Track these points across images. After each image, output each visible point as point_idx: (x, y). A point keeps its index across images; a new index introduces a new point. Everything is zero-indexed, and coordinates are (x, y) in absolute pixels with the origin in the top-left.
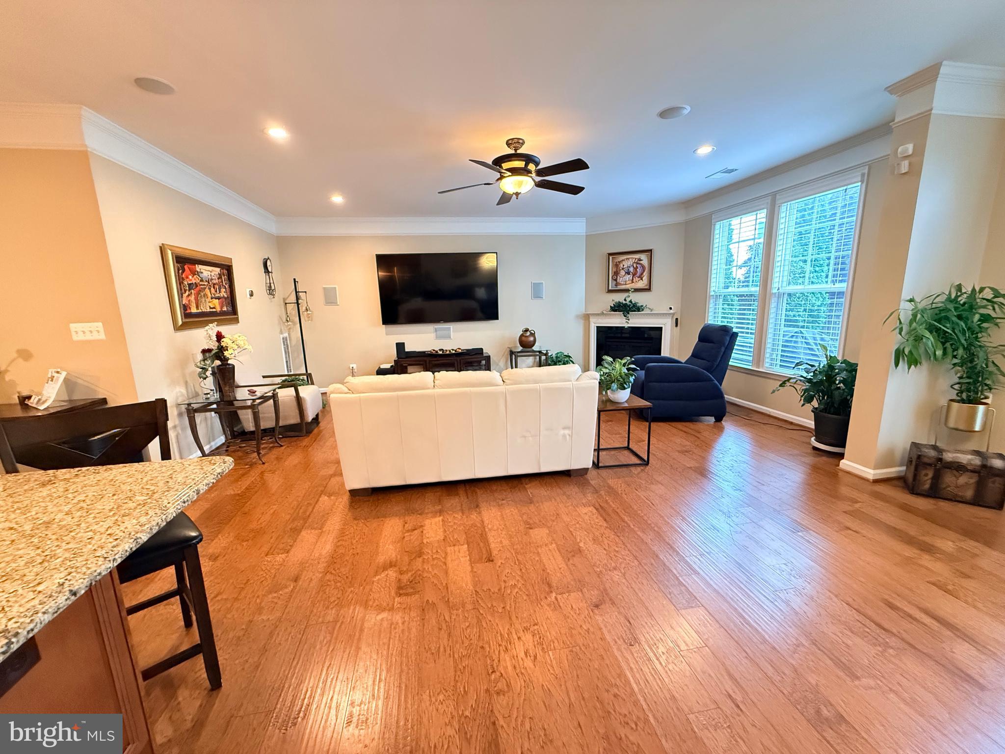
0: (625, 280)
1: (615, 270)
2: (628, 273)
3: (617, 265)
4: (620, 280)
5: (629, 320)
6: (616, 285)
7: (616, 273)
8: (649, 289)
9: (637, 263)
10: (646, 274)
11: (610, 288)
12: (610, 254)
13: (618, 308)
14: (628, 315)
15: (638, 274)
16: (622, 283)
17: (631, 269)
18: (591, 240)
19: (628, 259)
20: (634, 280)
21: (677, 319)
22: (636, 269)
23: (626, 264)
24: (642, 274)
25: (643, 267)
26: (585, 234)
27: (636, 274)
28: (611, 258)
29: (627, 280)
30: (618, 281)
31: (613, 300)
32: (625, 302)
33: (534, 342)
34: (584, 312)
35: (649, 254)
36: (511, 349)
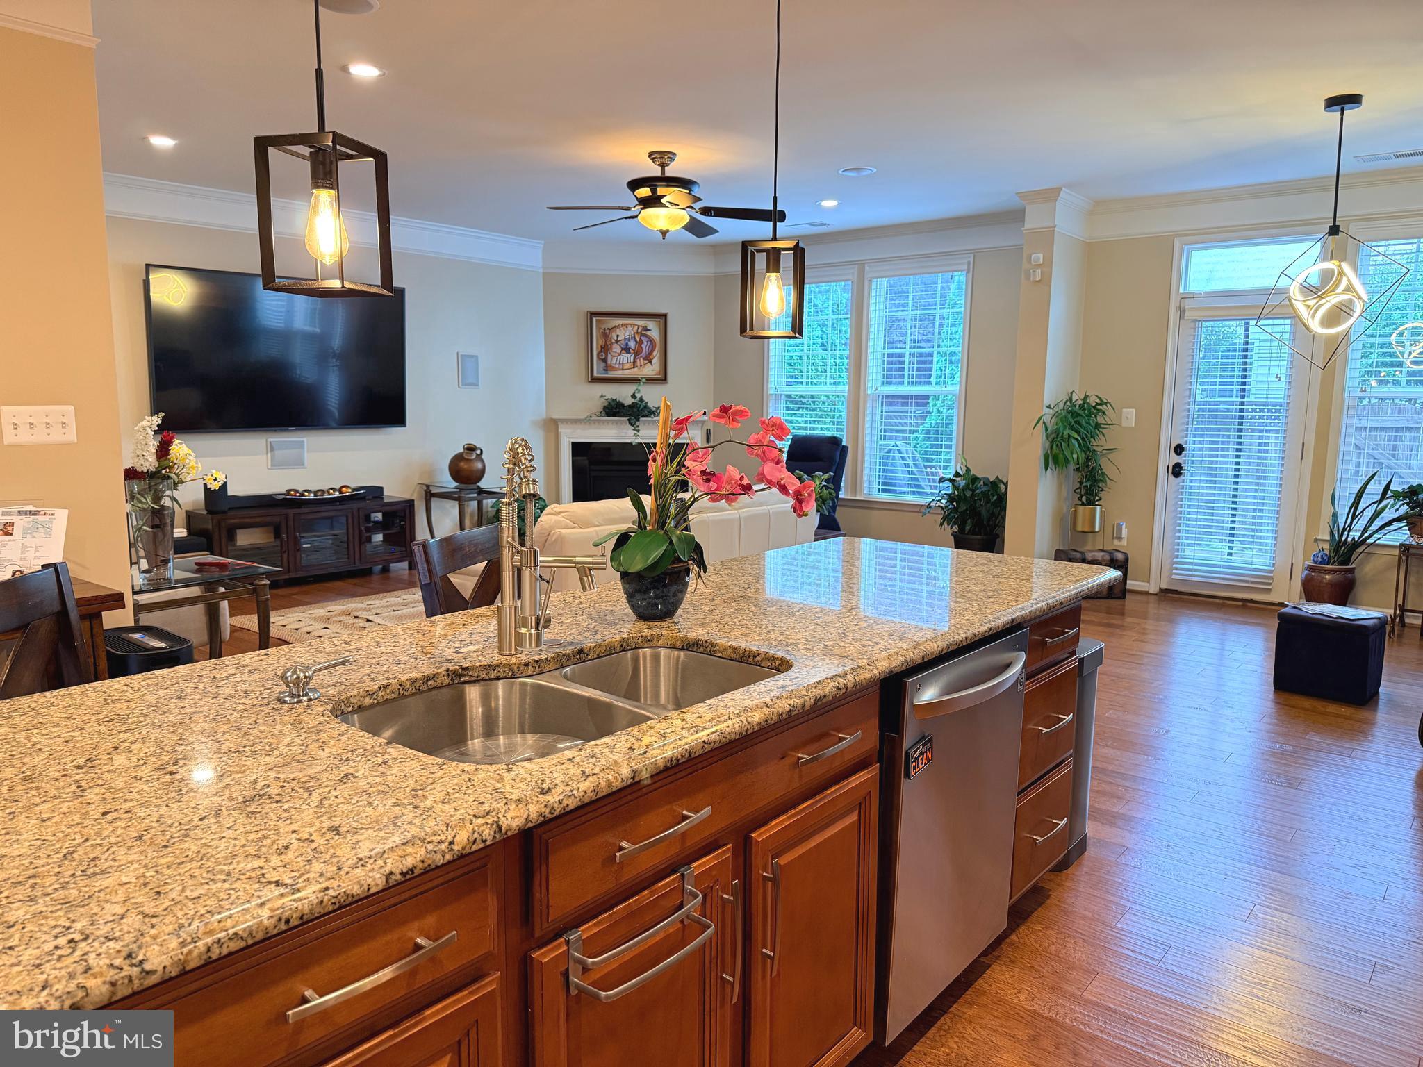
0: (621, 362)
1: (602, 342)
2: (627, 350)
3: (605, 335)
4: (612, 361)
5: (638, 431)
6: (606, 369)
7: (605, 349)
8: (663, 380)
9: (642, 335)
10: (656, 354)
11: (595, 374)
12: (593, 314)
13: (613, 409)
14: (637, 424)
15: (644, 354)
16: (617, 366)
17: (632, 344)
18: (552, 281)
19: (626, 325)
20: (638, 364)
21: (708, 431)
22: (640, 343)
23: (622, 334)
24: (650, 353)
25: (651, 341)
26: (541, 270)
27: (640, 352)
28: (594, 319)
29: (625, 361)
30: (609, 362)
31: (602, 396)
32: (633, 400)
33: (483, 472)
34: (544, 416)
35: (662, 321)
36: (428, 486)
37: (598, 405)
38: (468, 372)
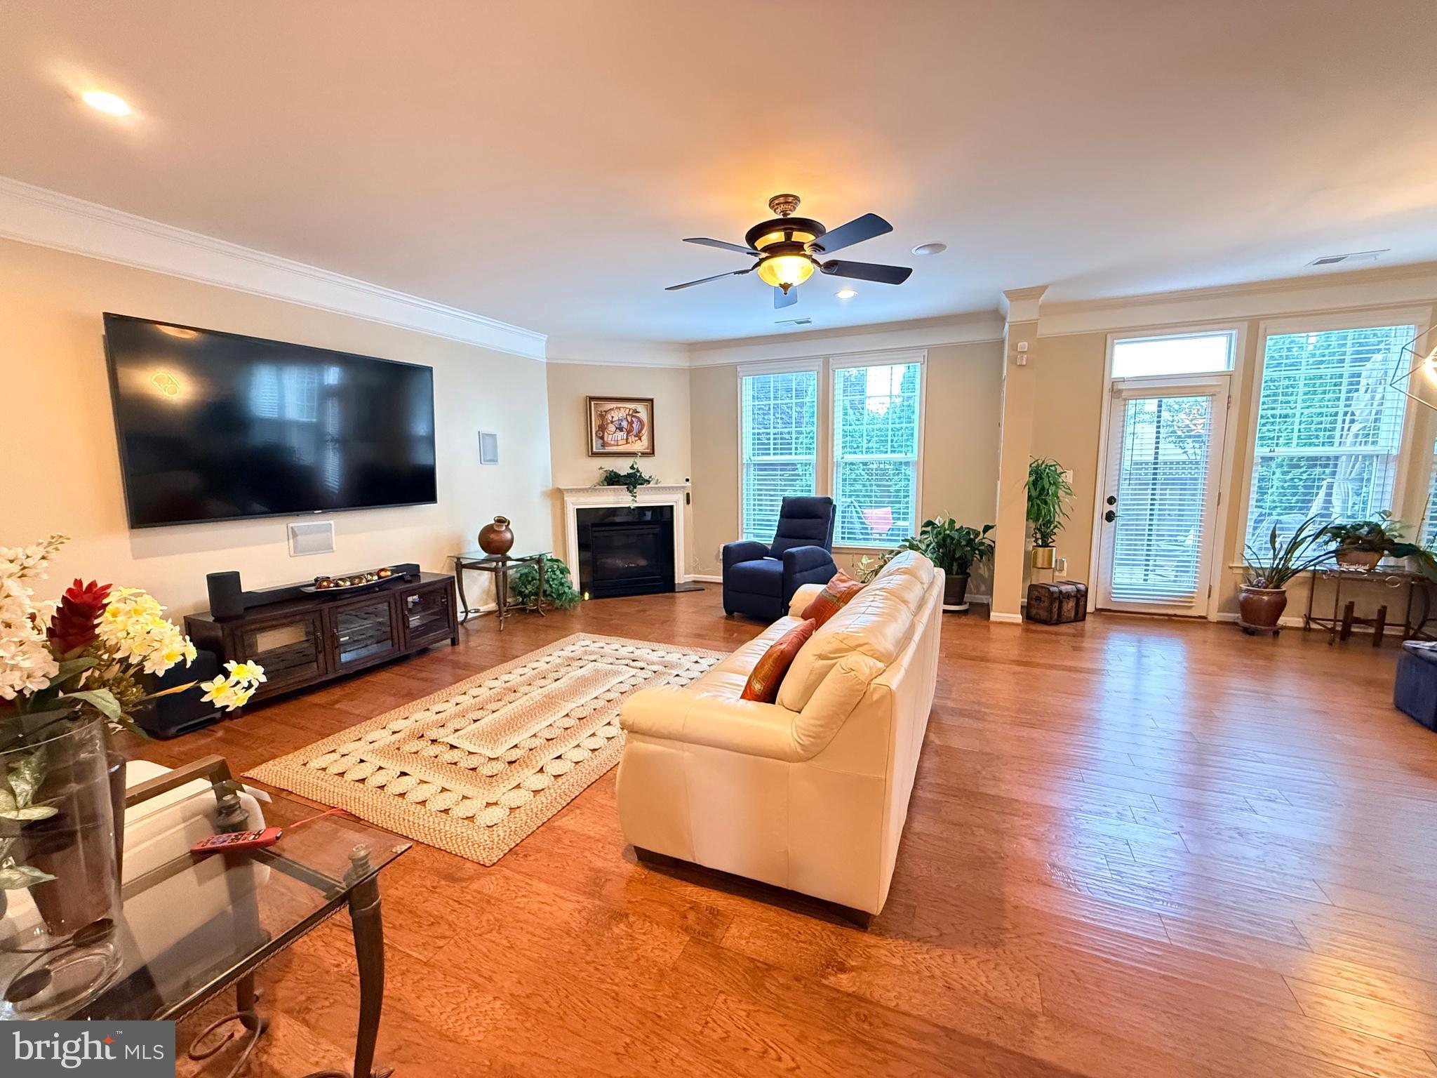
0: (616, 439)
1: (599, 422)
2: (620, 429)
3: (602, 416)
4: (608, 438)
5: (635, 497)
6: (604, 445)
7: (602, 428)
8: (651, 453)
9: (633, 416)
10: (645, 432)
11: (594, 450)
12: (592, 399)
13: (613, 479)
14: (635, 491)
15: (634, 432)
16: (612, 442)
17: (625, 424)
18: (557, 373)
19: (619, 408)
20: (630, 440)
21: (688, 494)
22: (631, 423)
23: (617, 415)
24: (640, 431)
25: (640, 420)
26: (545, 361)
27: (631, 431)
28: (593, 403)
29: (619, 438)
30: (606, 439)
31: (601, 468)
32: (631, 471)
33: (512, 541)
34: (550, 487)
35: (648, 404)
36: (458, 559)
37: (598, 476)
38: (488, 449)
